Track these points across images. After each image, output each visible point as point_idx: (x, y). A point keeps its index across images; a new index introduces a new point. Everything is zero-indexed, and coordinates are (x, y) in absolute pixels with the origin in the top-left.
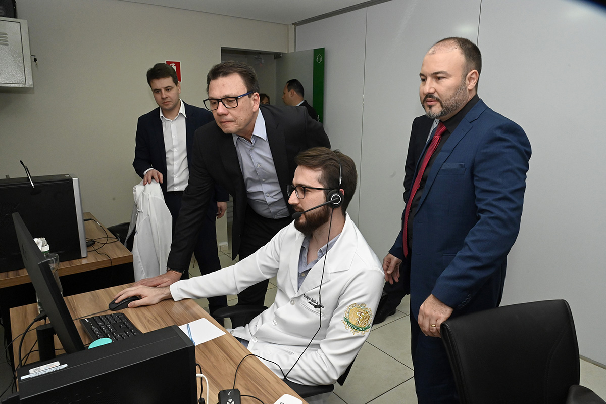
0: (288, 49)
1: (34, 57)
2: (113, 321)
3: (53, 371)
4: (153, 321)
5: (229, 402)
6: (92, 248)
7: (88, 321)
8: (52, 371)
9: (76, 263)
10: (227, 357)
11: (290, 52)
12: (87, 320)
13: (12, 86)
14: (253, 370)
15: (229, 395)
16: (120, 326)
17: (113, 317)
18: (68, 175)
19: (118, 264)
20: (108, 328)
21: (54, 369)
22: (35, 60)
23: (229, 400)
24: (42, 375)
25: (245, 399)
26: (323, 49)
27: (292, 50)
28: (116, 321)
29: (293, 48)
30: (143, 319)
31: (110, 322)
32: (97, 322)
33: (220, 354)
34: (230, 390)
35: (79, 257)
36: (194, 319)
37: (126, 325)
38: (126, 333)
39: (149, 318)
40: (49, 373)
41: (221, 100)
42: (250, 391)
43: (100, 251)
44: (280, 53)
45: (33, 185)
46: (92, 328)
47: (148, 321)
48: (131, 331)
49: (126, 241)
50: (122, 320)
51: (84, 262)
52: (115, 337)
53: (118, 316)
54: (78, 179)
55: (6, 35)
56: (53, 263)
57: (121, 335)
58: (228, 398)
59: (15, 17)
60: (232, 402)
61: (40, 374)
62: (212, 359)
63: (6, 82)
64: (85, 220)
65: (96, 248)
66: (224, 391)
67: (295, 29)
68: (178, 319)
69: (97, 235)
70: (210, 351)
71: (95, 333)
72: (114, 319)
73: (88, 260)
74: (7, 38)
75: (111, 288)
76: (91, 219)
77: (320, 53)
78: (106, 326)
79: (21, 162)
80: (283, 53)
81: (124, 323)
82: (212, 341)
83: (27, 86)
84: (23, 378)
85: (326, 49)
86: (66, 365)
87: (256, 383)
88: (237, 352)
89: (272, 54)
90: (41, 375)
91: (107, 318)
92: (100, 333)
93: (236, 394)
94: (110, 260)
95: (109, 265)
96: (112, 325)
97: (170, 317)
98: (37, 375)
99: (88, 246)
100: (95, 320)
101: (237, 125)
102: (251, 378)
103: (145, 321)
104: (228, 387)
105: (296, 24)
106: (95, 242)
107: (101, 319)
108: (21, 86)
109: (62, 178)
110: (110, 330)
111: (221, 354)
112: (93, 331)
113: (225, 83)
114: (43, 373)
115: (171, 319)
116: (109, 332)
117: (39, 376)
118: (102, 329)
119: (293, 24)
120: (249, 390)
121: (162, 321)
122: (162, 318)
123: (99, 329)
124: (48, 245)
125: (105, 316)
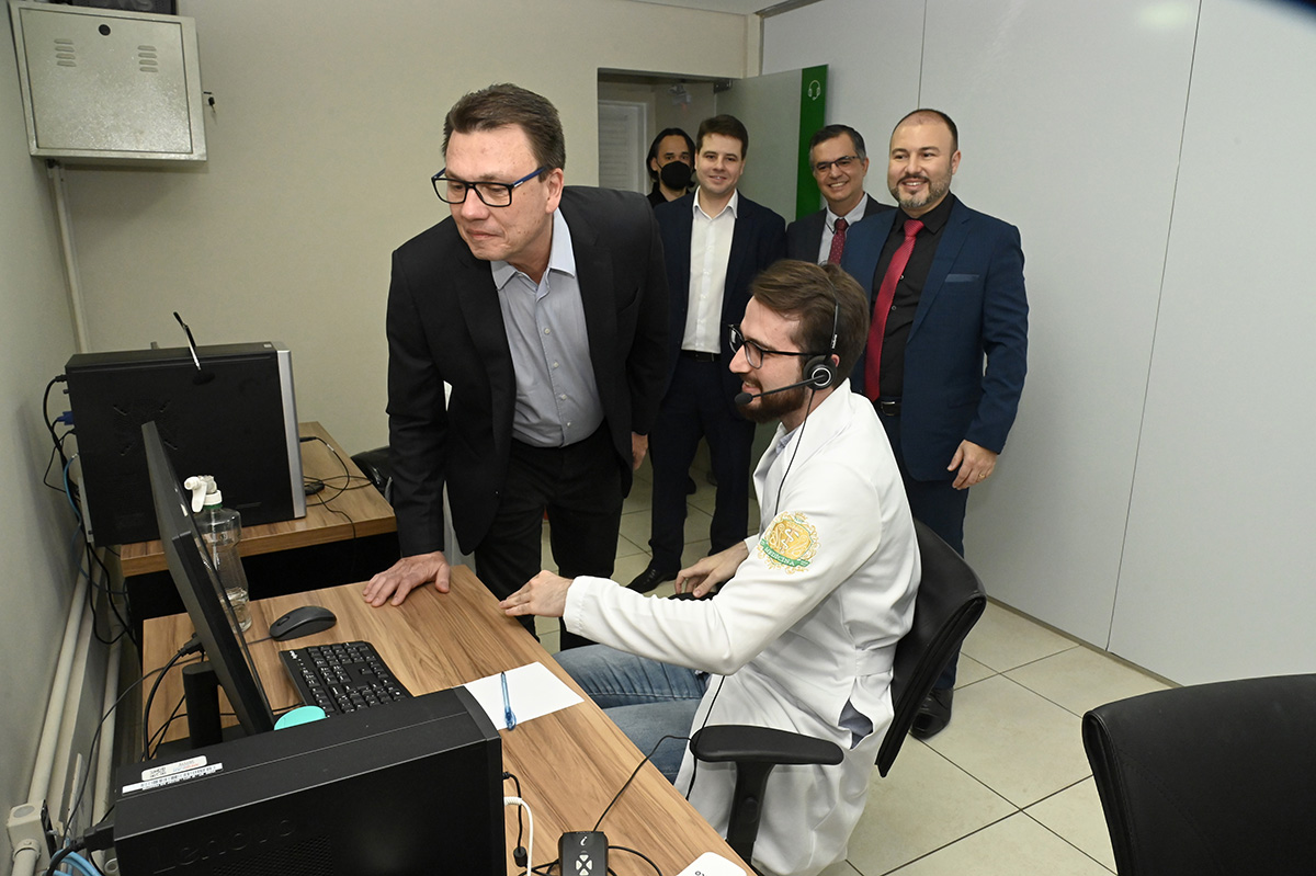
0: (746, 71)
1: (208, 96)
2: (346, 659)
3: (192, 779)
4: (430, 664)
5: (581, 861)
6: (315, 499)
7: (295, 657)
8: (189, 777)
9: (284, 528)
10: (583, 754)
11: (749, 76)
12: (293, 654)
13: (164, 157)
14: (640, 788)
15: (582, 843)
16: (361, 672)
17: (346, 650)
18: (269, 343)
19: (365, 535)
20: (335, 674)
21: (193, 774)
22: (211, 102)
23: (581, 857)
24: (167, 785)
25: (618, 856)
26: (825, 67)
27: (753, 73)
28: (353, 660)
29: (757, 70)
30: (409, 655)
31: (340, 661)
32: (312, 659)
33: (569, 745)
34: (586, 833)
35: (290, 516)
36: (516, 663)
37: (373, 669)
38: (371, 687)
39: (425, 658)
40: (182, 781)
41: (473, 185)
42: (630, 838)
43: (334, 505)
44: (727, 80)
45: (198, 365)
46: (302, 673)
47: (421, 661)
48: (383, 683)
49: (388, 486)
50: (365, 659)
51: (300, 527)
52: (348, 695)
53: (358, 649)
54: (289, 353)
55: (155, 50)
56: (228, 529)
57: (360, 692)
58: (580, 851)
59: (174, 12)
60: (587, 861)
61: (163, 783)
62: (551, 757)
63: (154, 149)
64: (302, 440)
65: (324, 497)
66: (573, 834)
67: (762, 24)
68: (483, 661)
69: (330, 470)
70: (547, 740)
71: (307, 683)
72: (349, 655)
73: (308, 522)
74: (155, 57)
75: (349, 587)
76: (315, 438)
77: (816, 80)
78: (332, 669)
79: (176, 315)
80: (733, 80)
81: (369, 664)
82: (553, 717)
83: (195, 157)
84: (126, 789)
85: (830, 67)
86: (219, 766)
87: (646, 820)
88: (606, 744)
89: (708, 82)
90: (164, 786)
91: (334, 652)
92: (318, 684)
93: (599, 843)
94: (353, 525)
95: (349, 536)
96: (345, 668)
97: (466, 657)
98: (156, 785)
99: (308, 494)
100: (310, 654)
101: (507, 243)
102: (632, 807)
103: (414, 663)
104: (583, 825)
105: (763, 14)
106: (323, 485)
107: (322, 653)
108: (183, 157)
109: (260, 351)
110: (339, 679)
111: (570, 747)
112: (305, 678)
113: (487, 147)
114: (170, 781)
115: (468, 660)
116: (336, 682)
117: (160, 787)
118: (322, 676)
119: (757, 13)
120: (627, 835)
121: (448, 664)
122: (450, 659)
123: (315, 675)
124: (219, 492)
125: (331, 646)
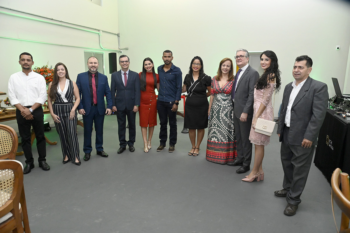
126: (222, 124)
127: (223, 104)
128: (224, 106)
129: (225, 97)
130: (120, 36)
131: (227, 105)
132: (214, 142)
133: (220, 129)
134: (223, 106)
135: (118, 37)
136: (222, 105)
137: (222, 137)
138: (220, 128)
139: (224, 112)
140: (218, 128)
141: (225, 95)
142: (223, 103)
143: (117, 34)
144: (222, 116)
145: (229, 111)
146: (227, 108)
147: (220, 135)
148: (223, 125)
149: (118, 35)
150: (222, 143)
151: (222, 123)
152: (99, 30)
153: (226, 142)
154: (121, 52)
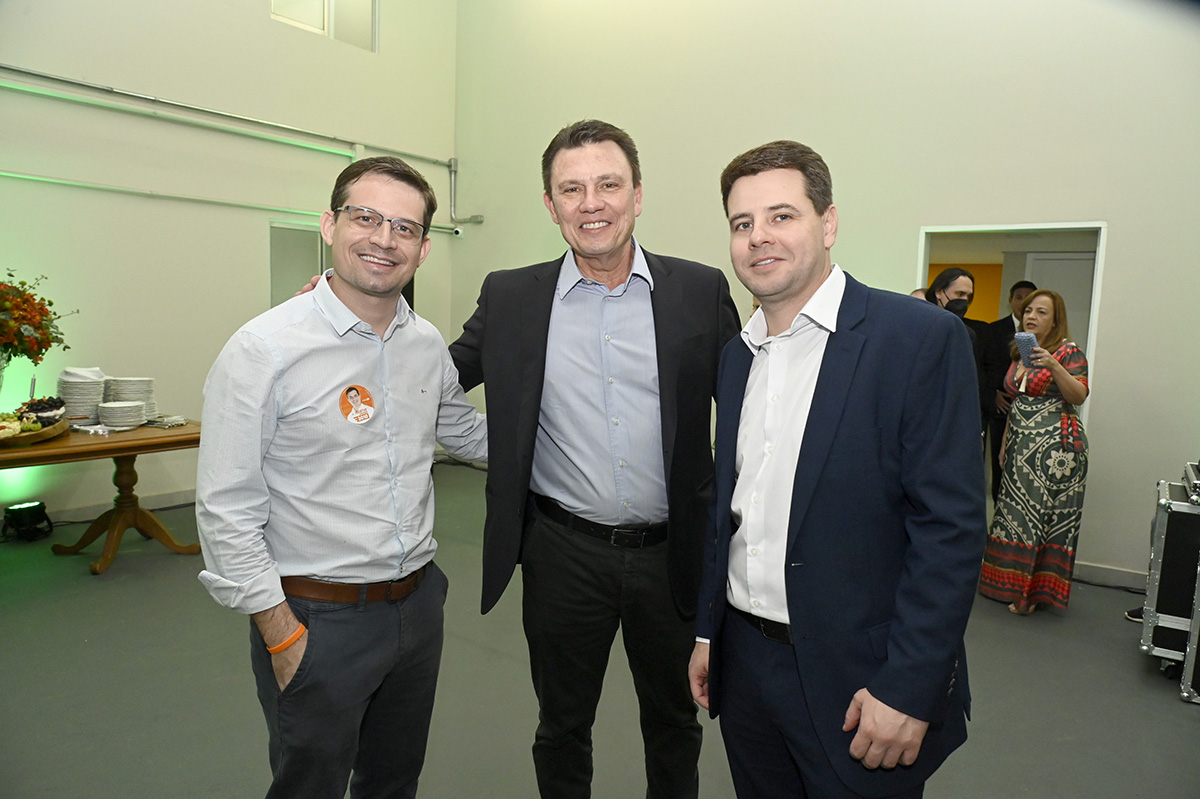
126: (1019, 489)
127: (1023, 427)
128: (1027, 432)
129: (1030, 405)
130: (459, 170)
131: (1034, 432)
132: (998, 541)
133: (1013, 503)
134: (1023, 433)
135: (450, 172)
136: (1020, 431)
137: (1019, 526)
138: (1013, 499)
139: (1025, 451)
140: (1008, 500)
141: (1031, 399)
142: (1023, 424)
143: (446, 160)
144: (1019, 464)
145: (1040, 450)
146: (1034, 441)
147: (1013, 520)
148: (1023, 491)
149: (449, 166)
150: (1021, 545)
151: (1019, 484)
152: (351, 144)
153: (1030, 543)
154: (457, 232)
